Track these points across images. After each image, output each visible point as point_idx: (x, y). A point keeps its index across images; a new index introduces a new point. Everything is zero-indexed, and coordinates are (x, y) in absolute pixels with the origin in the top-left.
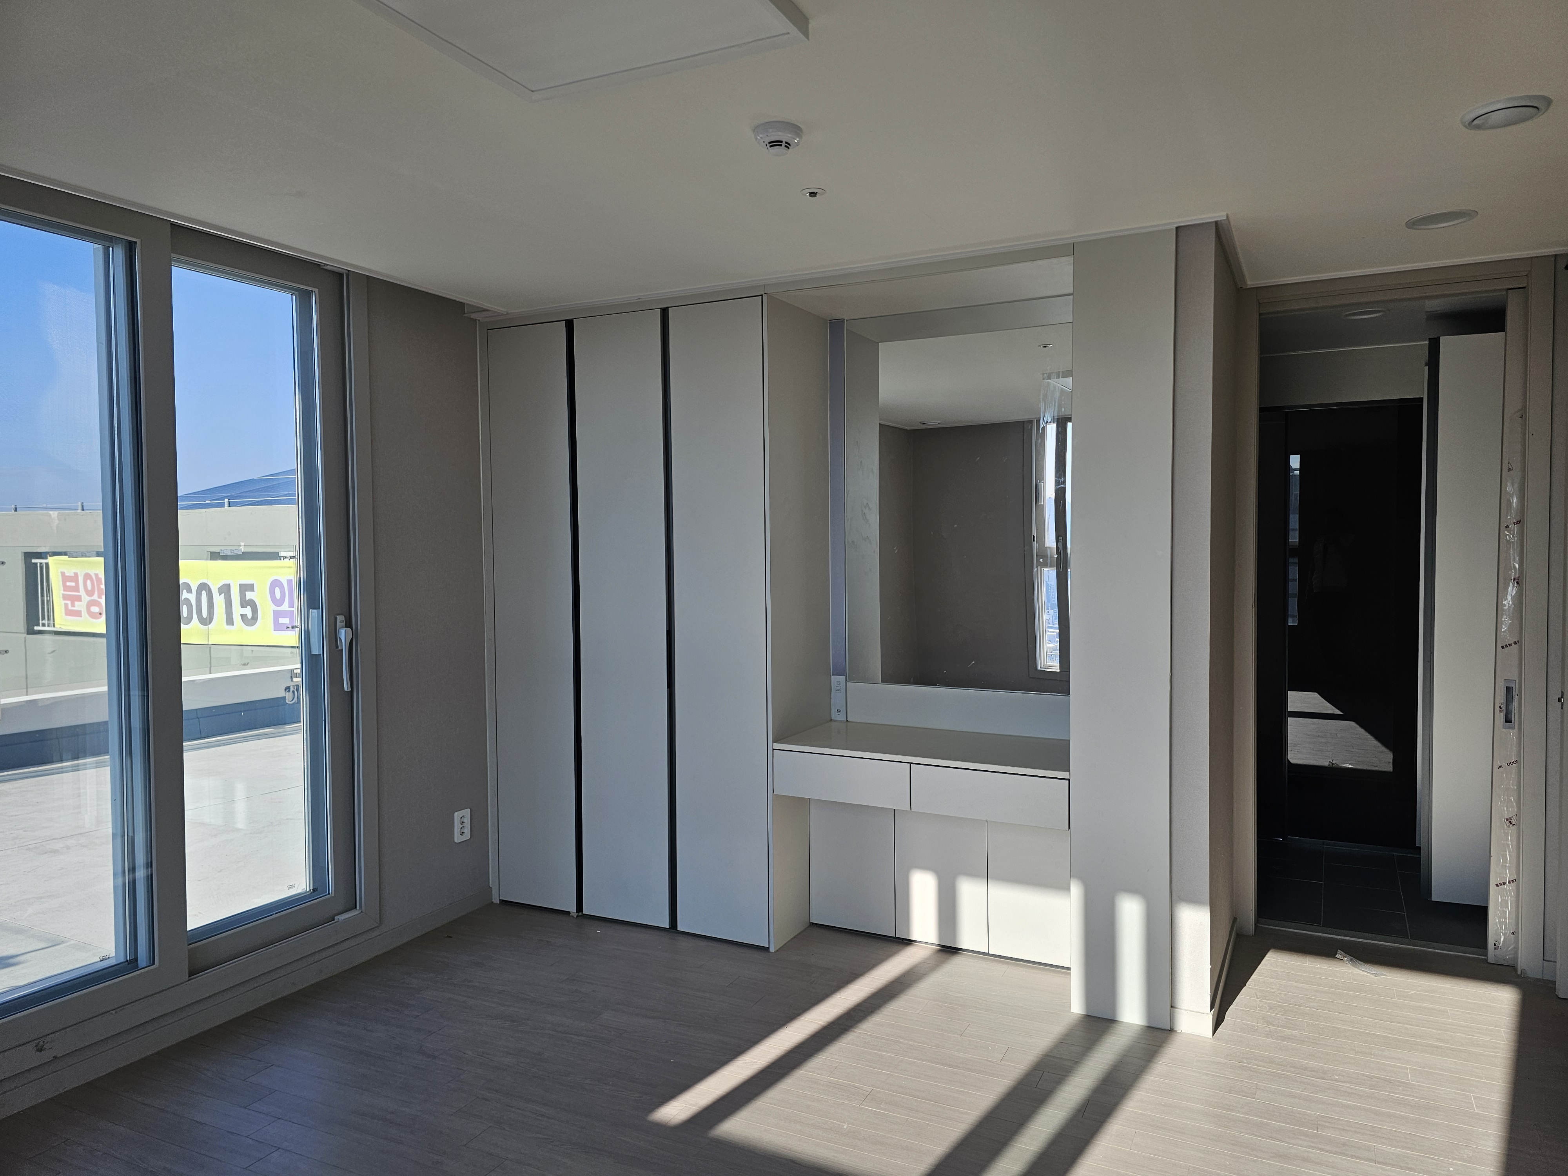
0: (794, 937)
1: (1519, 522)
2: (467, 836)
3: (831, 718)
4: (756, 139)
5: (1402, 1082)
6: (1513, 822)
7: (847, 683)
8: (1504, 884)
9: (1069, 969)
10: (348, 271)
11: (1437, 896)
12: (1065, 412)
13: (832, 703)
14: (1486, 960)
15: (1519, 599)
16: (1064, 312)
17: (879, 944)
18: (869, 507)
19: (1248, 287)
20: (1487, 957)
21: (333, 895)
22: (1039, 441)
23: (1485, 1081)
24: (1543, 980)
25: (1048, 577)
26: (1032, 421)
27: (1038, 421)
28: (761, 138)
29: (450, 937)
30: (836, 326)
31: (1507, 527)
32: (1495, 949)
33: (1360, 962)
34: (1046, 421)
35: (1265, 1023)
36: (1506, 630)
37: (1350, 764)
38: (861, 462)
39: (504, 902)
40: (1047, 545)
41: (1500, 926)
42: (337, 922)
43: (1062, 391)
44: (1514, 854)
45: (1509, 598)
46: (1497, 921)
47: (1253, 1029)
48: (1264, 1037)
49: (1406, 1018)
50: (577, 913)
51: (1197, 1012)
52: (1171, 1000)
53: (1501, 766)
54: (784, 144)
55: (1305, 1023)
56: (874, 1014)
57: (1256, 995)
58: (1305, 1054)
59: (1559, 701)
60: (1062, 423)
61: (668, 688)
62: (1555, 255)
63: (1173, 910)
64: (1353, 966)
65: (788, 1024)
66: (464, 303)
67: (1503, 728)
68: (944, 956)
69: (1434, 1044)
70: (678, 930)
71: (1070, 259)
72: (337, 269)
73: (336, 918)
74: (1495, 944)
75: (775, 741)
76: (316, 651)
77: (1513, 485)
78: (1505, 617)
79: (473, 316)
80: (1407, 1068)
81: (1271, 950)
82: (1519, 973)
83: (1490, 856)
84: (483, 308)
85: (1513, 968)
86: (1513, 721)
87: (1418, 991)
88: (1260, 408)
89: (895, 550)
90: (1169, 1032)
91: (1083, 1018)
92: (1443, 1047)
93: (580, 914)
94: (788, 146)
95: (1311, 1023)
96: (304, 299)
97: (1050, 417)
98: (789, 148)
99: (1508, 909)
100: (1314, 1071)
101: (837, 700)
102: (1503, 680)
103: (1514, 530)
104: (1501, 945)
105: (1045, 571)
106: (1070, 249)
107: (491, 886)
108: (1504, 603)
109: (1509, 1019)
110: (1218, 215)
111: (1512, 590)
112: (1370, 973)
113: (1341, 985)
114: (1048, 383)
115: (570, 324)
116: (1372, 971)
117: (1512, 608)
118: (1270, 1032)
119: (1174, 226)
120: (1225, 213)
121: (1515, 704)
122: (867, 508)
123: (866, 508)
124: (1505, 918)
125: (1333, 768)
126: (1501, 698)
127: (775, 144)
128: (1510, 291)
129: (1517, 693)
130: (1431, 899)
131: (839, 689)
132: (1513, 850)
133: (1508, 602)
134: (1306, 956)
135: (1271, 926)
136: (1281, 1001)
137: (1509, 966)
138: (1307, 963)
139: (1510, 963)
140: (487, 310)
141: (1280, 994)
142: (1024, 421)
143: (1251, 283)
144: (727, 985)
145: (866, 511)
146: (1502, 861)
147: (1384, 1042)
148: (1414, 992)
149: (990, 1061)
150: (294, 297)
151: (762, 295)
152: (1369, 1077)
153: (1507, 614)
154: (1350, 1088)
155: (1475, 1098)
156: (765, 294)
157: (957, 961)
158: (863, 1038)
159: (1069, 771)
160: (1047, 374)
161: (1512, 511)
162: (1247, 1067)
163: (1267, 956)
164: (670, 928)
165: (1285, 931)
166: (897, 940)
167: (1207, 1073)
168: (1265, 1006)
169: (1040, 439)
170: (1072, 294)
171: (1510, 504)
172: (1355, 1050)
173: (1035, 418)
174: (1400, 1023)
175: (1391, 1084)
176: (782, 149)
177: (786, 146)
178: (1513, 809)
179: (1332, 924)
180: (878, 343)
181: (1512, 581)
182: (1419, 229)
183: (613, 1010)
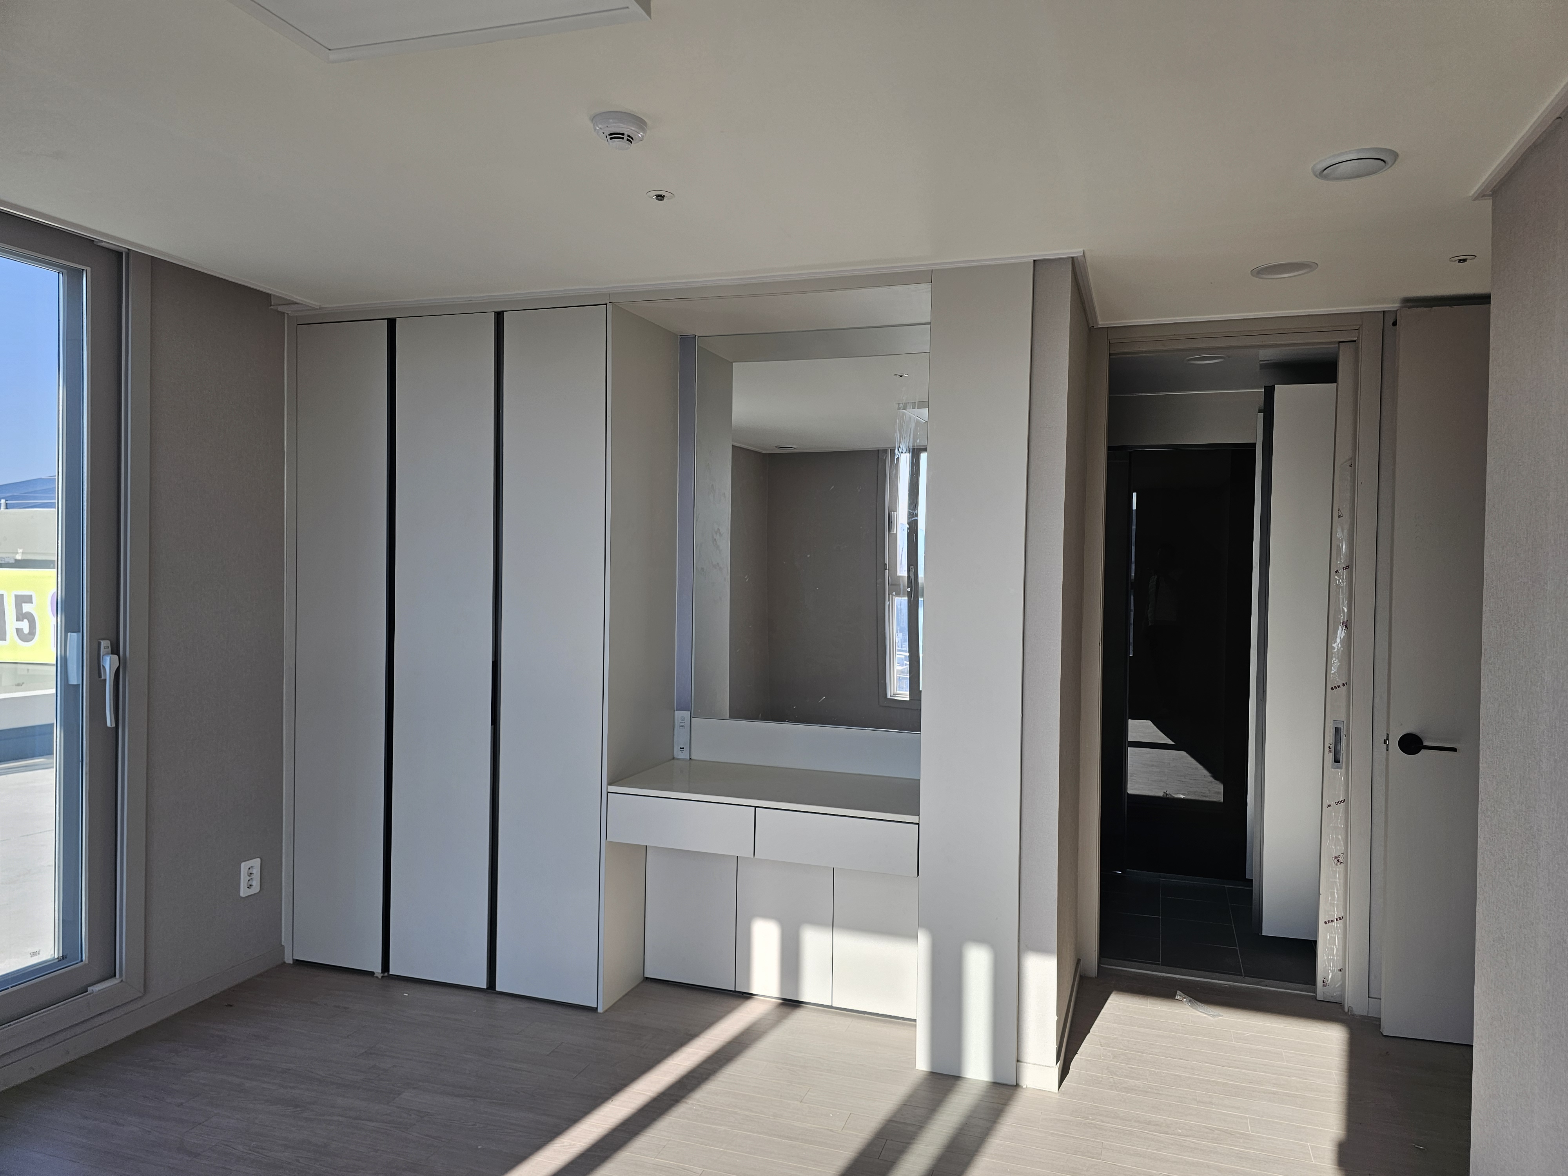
0: (626, 994)
1: (1347, 567)
2: (256, 889)
3: (673, 755)
4: (595, 129)
5: (1242, 1134)
6: (1341, 860)
7: (692, 718)
8: (1332, 921)
9: (915, 1021)
10: (129, 249)
11: (1269, 929)
12: (920, 442)
13: (675, 740)
14: (1315, 997)
15: (1348, 642)
16: (921, 341)
17: (718, 999)
18: (720, 533)
19: (1099, 327)
20: (1316, 994)
21: (87, 962)
22: (894, 472)
23: (1321, 1128)
24: (1368, 1016)
25: (899, 604)
26: (886, 450)
27: (893, 451)
28: (600, 128)
29: (231, 1006)
30: (687, 341)
31: (1337, 572)
32: (1324, 986)
33: (1198, 1003)
34: (901, 452)
35: (1109, 1074)
36: (1335, 672)
37: (1183, 794)
38: (713, 485)
39: (298, 963)
40: (899, 574)
41: (1328, 963)
42: (90, 994)
43: (918, 422)
44: (1341, 892)
45: (1338, 640)
46: (1326, 958)
47: (1097, 1080)
48: (1108, 1089)
49: (1243, 1062)
50: (382, 973)
51: (1043, 1066)
52: (1018, 1054)
53: (1329, 806)
54: (626, 137)
55: (1148, 1072)
56: (709, 1081)
57: (1100, 1042)
58: (1149, 1106)
59: (1384, 743)
60: (916, 453)
61: (492, 725)
62: (1384, 311)
63: (1021, 960)
64: (1192, 1007)
65: (613, 1097)
66: (271, 295)
67: (1332, 768)
68: (785, 1010)
69: (1271, 1090)
70: (497, 990)
71: (929, 286)
72: (116, 247)
73: (90, 989)
74: (1323, 981)
75: (610, 784)
76: (74, 680)
77: (1343, 531)
78: (1334, 659)
79: (280, 309)
80: (1246, 1118)
81: (1113, 993)
82: (1346, 1010)
83: (1319, 894)
84: (291, 300)
85: (1341, 1004)
86: (1341, 761)
87: (1254, 1032)
88: (1108, 446)
89: (746, 579)
90: (1015, 1088)
91: (929, 1076)
92: (1279, 1093)
93: (386, 974)
94: (631, 140)
95: (1154, 1071)
96: (73, 278)
97: (905, 447)
98: (631, 142)
99: (1336, 946)
100: (1157, 1125)
101: (680, 737)
102: (1332, 721)
103: (1343, 574)
104: (1329, 982)
105: (897, 599)
106: (929, 276)
107: (283, 944)
108: (1333, 645)
109: (1339, 1060)
110: (1074, 251)
111: (1341, 633)
112: (1208, 1014)
113: (1181, 1028)
114: (904, 414)
115: (392, 324)
116: (1209, 1012)
117: (1341, 651)
118: (1115, 1083)
119: (1032, 260)
120: (1081, 250)
121: (1343, 745)
122: (718, 533)
123: (716, 534)
124: (1333, 956)
125: (1168, 799)
126: (1330, 739)
127: (615, 136)
128: (1341, 343)
129: (1344, 734)
130: (1262, 934)
131: (682, 725)
132: (1340, 888)
133: (1337, 645)
134: (1148, 998)
135: (1113, 966)
136: (1125, 1048)
137: (1336, 1003)
138: (1148, 1005)
139: (1337, 1000)
140: (297, 303)
141: (1123, 1040)
142: (878, 450)
143: (1102, 323)
144: (548, 1053)
145: (717, 537)
146: (1330, 898)
147: (1224, 1090)
148: (1249, 1034)
149: (831, 1131)
150: (61, 275)
151: (606, 304)
152: (1211, 1130)
153: (1337, 657)
154: (1193, 1142)
155: (1312, 1147)
156: (610, 302)
157: (799, 1016)
158: (696, 1110)
159: (919, 815)
160: (902, 403)
161: (1342, 557)
162: (1091, 1124)
163: (1110, 998)
164: (487, 988)
165: (1126, 971)
166: (737, 994)
167: (1053, 1133)
168: (1108, 1054)
169: (895, 470)
170: (930, 323)
171: (1339, 549)
172: (1195, 1100)
173: (889, 448)
174: (1238, 1068)
175: (1232, 1136)
176: (623, 143)
177: (628, 140)
178: (1340, 848)
179: (1171, 963)
180: (732, 363)
181: (1341, 624)
182: (1262, 278)
183: (414, 1088)
